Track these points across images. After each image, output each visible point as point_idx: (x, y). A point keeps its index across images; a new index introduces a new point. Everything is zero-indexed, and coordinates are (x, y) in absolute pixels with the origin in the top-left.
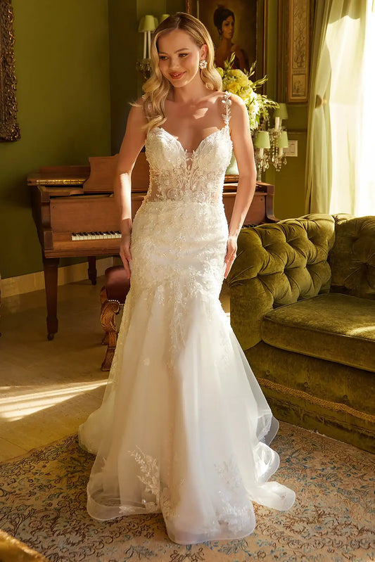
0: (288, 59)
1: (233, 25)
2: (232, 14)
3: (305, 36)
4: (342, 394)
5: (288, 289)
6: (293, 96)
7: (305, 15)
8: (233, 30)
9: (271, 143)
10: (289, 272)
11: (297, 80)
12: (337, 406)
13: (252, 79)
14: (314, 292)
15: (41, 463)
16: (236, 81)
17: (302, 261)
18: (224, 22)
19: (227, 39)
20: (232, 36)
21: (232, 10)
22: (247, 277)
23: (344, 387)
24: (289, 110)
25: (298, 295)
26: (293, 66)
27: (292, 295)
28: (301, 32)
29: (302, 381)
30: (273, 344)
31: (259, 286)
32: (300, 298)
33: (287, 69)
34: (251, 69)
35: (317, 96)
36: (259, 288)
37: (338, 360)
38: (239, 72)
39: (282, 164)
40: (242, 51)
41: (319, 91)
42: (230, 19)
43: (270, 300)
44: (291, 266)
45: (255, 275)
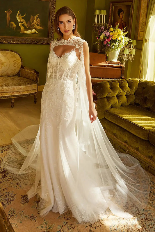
0: (139, 26)
1: (123, 14)
2: (123, 11)
3: (145, 19)
4: (126, 140)
5: (117, 102)
6: (139, 38)
7: (145, 13)
8: (123, 16)
9: (129, 53)
10: (118, 97)
11: (141, 33)
12: (124, 143)
13: (124, 32)
14: (127, 104)
16: (117, 32)
17: (124, 94)
18: (121, 13)
19: (121, 19)
20: (122, 18)
21: (123, 10)
22: (102, 97)
23: (126, 138)
24: (137, 43)
25: (121, 104)
26: (140, 28)
27: (118, 104)
28: (143, 18)
29: (115, 132)
30: (107, 119)
31: (106, 100)
32: (122, 106)
33: (138, 29)
34: (124, 29)
35: (146, 39)
36: (106, 101)
37: (125, 128)
38: (119, 30)
39: (133, 59)
40: (125, 23)
41: (146, 37)
42: (122, 12)
43: (109, 105)
44: (119, 95)
45: (105, 96)
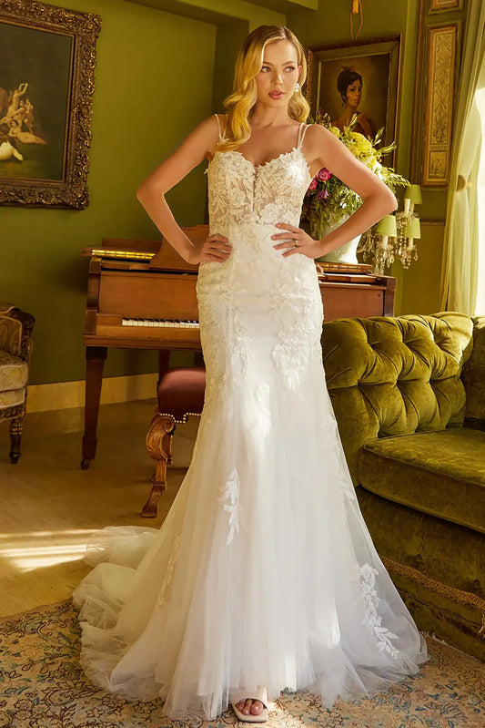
0: (426, 132)
1: (360, 90)
2: (360, 78)
3: (448, 104)
4: (472, 578)
5: (401, 412)
6: (430, 177)
7: (448, 81)
8: (359, 96)
9: (399, 231)
10: (405, 385)
11: (435, 158)
12: (465, 596)
14: (440, 422)
15: (13, 636)
16: (356, 145)
17: (424, 371)
18: (350, 87)
19: (352, 107)
20: (358, 103)
21: (359, 73)
22: (342, 385)
24: (423, 194)
25: (415, 425)
26: (432, 140)
27: (408, 422)
28: (442, 101)
29: (413, 552)
30: (373, 490)
31: (359, 401)
32: (419, 430)
33: (424, 144)
34: (377, 136)
35: (460, 177)
36: (358, 403)
39: (412, 259)
40: (369, 121)
41: (462, 169)
42: (356, 83)
43: (373, 424)
44: (407, 378)
45: (355, 383)
